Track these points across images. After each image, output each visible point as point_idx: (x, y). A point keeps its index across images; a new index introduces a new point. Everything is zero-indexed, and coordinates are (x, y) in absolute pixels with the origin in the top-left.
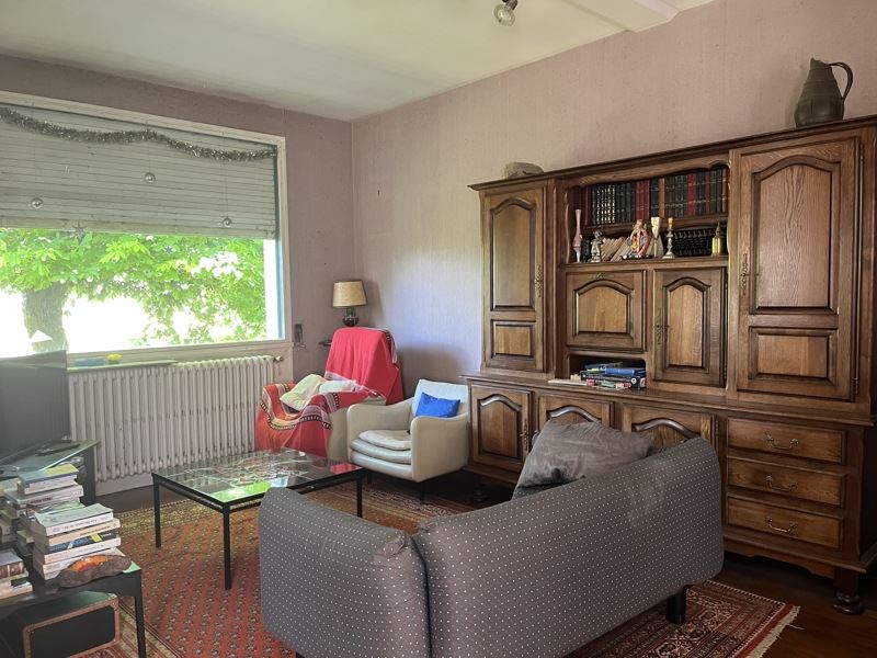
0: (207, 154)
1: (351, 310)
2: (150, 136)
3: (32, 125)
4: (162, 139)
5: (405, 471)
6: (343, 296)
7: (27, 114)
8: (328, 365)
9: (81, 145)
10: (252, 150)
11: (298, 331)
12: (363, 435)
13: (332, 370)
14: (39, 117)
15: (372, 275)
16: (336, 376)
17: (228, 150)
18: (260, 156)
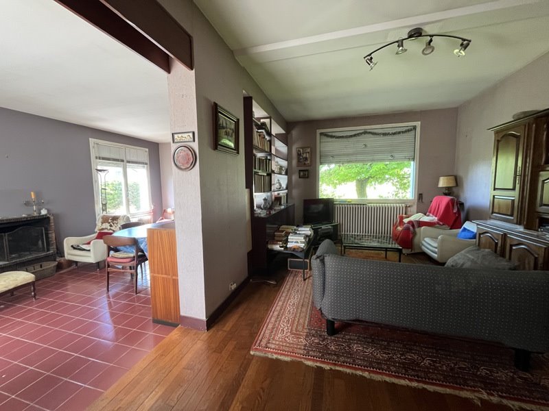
0: (385, 134)
1: (448, 188)
2: (365, 133)
3: (332, 137)
4: (370, 133)
5: (435, 256)
6: (443, 182)
7: (330, 134)
8: (429, 211)
9: (345, 140)
10: (404, 129)
11: (420, 196)
12: (425, 239)
13: (430, 212)
14: (334, 134)
15: (461, 173)
16: (431, 215)
17: (394, 132)
18: (409, 131)
